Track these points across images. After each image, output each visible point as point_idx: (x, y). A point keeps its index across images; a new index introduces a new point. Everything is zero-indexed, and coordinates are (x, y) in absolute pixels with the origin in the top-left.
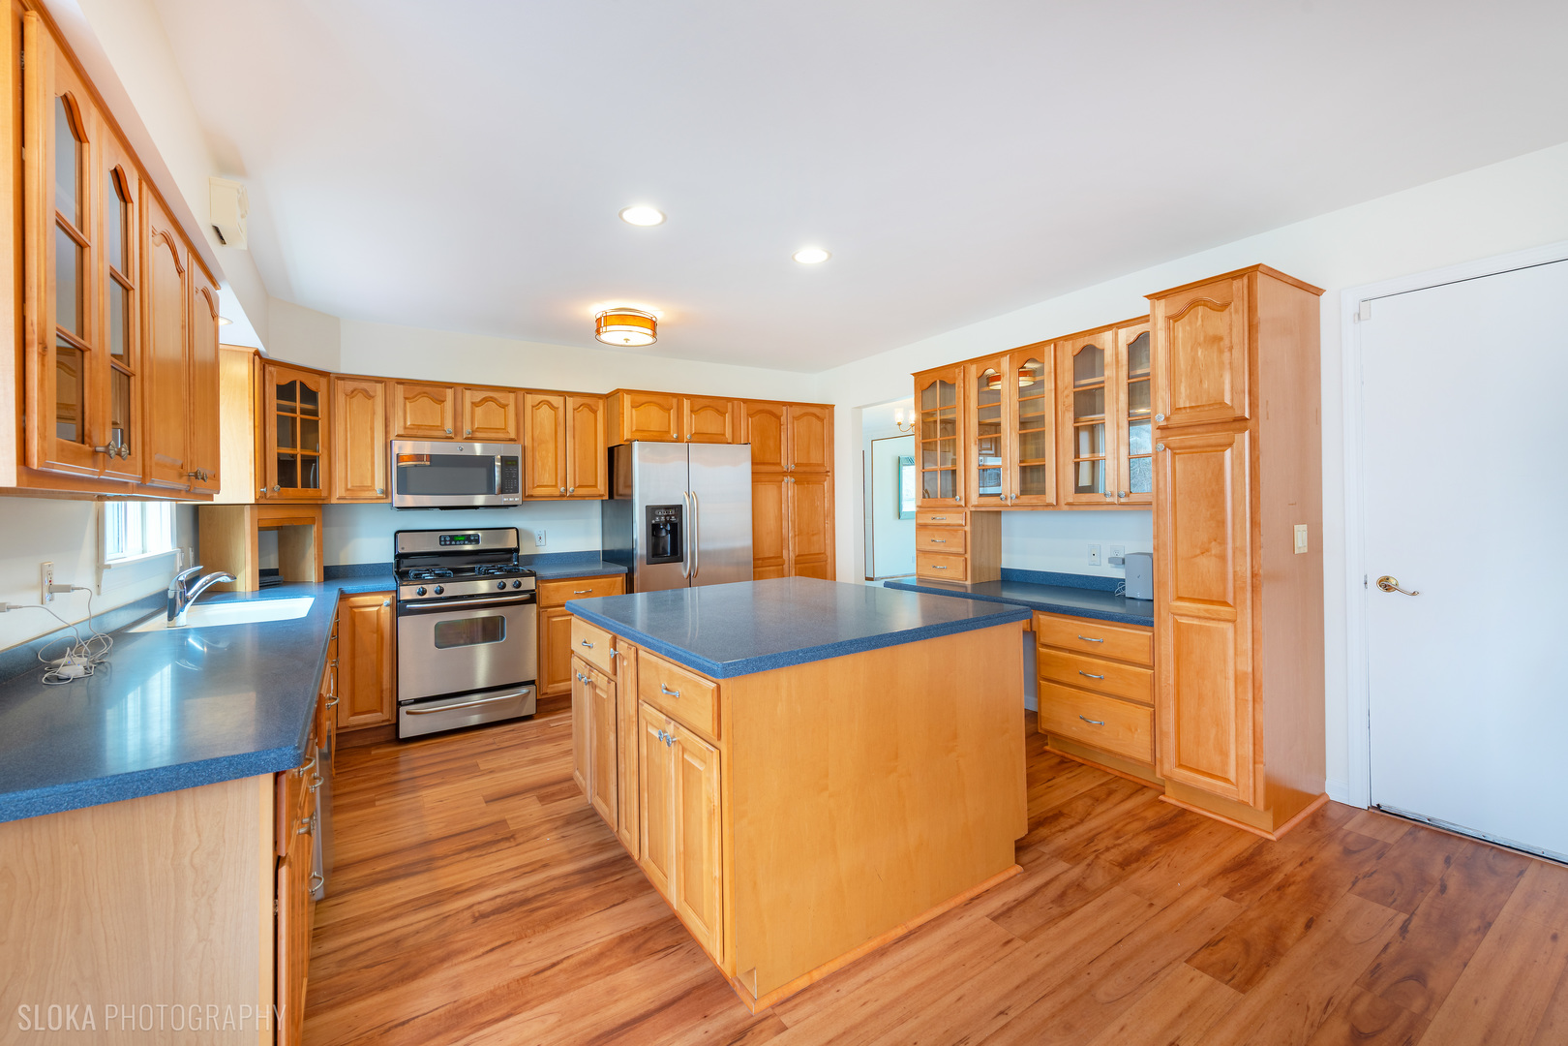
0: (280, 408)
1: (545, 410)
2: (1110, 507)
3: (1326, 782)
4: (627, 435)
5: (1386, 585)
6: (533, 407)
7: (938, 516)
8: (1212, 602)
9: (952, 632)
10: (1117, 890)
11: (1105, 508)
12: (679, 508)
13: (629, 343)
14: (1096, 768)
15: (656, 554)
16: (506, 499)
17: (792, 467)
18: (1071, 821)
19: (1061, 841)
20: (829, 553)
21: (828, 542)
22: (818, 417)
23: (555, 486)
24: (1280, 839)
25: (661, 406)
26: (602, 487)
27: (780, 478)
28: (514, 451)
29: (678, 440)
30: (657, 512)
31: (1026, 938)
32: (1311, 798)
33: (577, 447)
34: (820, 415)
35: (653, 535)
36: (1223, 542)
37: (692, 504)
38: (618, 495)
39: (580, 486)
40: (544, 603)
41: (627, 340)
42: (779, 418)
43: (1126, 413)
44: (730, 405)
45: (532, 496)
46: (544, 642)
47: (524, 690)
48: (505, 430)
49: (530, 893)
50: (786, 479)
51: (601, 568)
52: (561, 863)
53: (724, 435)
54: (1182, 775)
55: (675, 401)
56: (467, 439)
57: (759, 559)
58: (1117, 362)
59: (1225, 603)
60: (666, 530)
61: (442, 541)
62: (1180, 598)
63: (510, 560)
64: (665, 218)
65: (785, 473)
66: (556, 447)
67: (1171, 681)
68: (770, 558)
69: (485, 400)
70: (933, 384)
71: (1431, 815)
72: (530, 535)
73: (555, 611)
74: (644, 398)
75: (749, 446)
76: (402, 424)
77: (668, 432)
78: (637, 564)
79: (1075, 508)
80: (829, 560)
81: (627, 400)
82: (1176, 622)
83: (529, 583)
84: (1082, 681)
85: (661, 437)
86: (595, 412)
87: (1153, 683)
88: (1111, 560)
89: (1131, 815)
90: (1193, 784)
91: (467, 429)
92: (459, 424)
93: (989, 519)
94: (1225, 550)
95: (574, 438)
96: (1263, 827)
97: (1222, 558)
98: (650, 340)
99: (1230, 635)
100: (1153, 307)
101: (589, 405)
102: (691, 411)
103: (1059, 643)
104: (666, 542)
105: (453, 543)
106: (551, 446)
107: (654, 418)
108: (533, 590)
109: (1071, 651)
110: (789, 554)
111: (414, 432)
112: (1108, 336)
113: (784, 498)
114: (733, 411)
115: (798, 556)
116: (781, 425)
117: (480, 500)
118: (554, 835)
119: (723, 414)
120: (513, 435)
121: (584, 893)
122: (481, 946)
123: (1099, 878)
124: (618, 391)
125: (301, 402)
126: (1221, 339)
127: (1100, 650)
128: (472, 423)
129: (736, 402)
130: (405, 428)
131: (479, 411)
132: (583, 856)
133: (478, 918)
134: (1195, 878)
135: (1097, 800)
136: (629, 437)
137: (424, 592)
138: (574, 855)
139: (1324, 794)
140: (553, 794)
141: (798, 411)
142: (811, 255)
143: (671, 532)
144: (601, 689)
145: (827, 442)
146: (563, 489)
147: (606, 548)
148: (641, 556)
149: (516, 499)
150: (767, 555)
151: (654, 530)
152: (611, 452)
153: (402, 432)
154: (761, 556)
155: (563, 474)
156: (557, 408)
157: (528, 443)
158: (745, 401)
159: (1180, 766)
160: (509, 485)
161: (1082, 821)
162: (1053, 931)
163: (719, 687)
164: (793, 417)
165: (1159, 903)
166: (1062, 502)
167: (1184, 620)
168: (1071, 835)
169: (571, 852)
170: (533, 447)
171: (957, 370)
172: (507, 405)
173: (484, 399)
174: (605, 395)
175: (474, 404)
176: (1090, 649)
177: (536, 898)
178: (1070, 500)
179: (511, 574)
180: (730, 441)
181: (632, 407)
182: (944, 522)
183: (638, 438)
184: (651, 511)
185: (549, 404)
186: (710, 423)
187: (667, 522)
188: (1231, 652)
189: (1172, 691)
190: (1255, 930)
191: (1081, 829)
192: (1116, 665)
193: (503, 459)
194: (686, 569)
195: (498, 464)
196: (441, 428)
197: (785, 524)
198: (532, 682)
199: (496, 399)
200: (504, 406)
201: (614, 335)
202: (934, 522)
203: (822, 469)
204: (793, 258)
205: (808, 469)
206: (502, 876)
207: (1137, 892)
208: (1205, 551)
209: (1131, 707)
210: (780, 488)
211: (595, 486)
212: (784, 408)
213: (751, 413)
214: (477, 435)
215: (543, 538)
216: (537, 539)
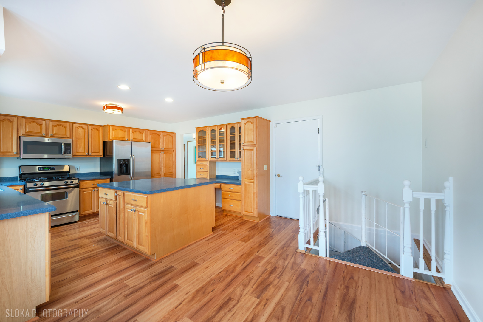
1: (80, 129)
2: (236, 161)
3: (271, 213)
4: (111, 138)
5: (278, 176)
6: (76, 128)
7: (202, 162)
8: (250, 179)
9: (199, 186)
10: (230, 233)
11: (235, 161)
12: (128, 160)
13: (114, 113)
14: (232, 216)
15: (121, 172)
16: (66, 156)
17: (163, 149)
18: (225, 225)
19: (222, 228)
20: (174, 172)
21: (174, 169)
22: (171, 136)
23: (84, 152)
24: (260, 223)
25: (122, 130)
26: (101, 153)
28: (70, 141)
29: (127, 140)
30: (121, 161)
31: (212, 242)
32: (267, 216)
33: (92, 141)
34: (172, 135)
35: (120, 167)
36: (252, 168)
37: (133, 158)
38: (107, 155)
39: (93, 153)
40: (81, 187)
42: (159, 135)
43: (239, 141)
44: (144, 131)
45: (76, 155)
46: (81, 199)
47: (74, 214)
48: (65, 134)
49: (92, 255)
50: (161, 152)
51: (100, 177)
52: (99, 249)
53: (142, 139)
54: (246, 213)
55: (127, 129)
56: (50, 137)
57: (153, 174)
58: (238, 130)
59: (252, 179)
60: (124, 166)
61: (39, 169)
62: (246, 179)
63: (66, 175)
64: (130, 88)
65: (161, 151)
66: (85, 141)
67: (244, 195)
68: (157, 174)
70: (201, 132)
71: (284, 216)
72: (74, 167)
73: (85, 190)
74: (117, 128)
75: (150, 143)
76: (24, 131)
77: (125, 138)
78: (114, 176)
79: (230, 161)
80: (174, 174)
81: (111, 128)
82: (245, 183)
83: (76, 182)
84: (230, 198)
85: (122, 140)
86: (99, 131)
87: (241, 196)
88: (237, 172)
89: (236, 222)
90: (247, 215)
91: (51, 134)
92: (47, 132)
93: (213, 164)
94: (252, 169)
95: (91, 138)
96: (258, 221)
97: (252, 171)
98: (121, 113)
99: (253, 185)
100: (242, 121)
101: (96, 128)
102: (132, 132)
103: (226, 190)
104: (124, 170)
105: (44, 170)
106: (83, 140)
107: (120, 134)
108: (78, 184)
109: (228, 191)
110: (163, 172)
111: (30, 134)
112: (236, 125)
113: (161, 157)
114: (145, 133)
115: (165, 173)
116: (160, 137)
118: (95, 244)
119: (142, 134)
120: (68, 136)
121: (108, 253)
122: (81, 265)
123: (228, 232)
124: (107, 125)
126: (252, 129)
127: (233, 191)
128: (53, 132)
129: (146, 130)
130: (26, 132)
131: (55, 128)
132: (105, 247)
133: (77, 262)
134: (244, 230)
135: (231, 221)
136: (112, 139)
137: (37, 185)
138: (102, 247)
139: (270, 215)
140: (92, 237)
141: (165, 134)
142: (169, 100)
143: (125, 166)
144: (111, 205)
145: (174, 142)
146: (87, 153)
147: (102, 171)
148: (116, 174)
149: (70, 156)
150: (155, 173)
151: (120, 166)
152: (105, 143)
153: (24, 134)
154: (154, 173)
155: (87, 149)
156: (85, 129)
157: (74, 139)
158: (149, 130)
159: (245, 211)
160: (67, 151)
161: (227, 224)
162: (217, 240)
163: (148, 197)
164: (164, 136)
165: (237, 234)
166: (228, 160)
167: (246, 183)
168: (224, 227)
169: (101, 247)
170: (76, 140)
171: (206, 128)
172: (66, 127)
173: (57, 125)
174: (102, 126)
175: (54, 126)
176: (231, 191)
177: (93, 256)
178: (229, 159)
179: (69, 179)
180: (144, 141)
181: (113, 130)
182: (203, 164)
183: (115, 139)
184: (119, 160)
185: (82, 127)
186: (138, 136)
187: (124, 164)
188: (253, 188)
189: (244, 197)
190: (251, 235)
191: (226, 226)
192: (235, 193)
193: (65, 144)
194: (130, 177)
195: (63, 145)
196: (41, 133)
197: (161, 164)
198: (77, 211)
199: (62, 125)
200: (65, 127)
201: (109, 111)
202: (201, 164)
203: (172, 150)
204: (164, 100)
205: (168, 150)
206: (81, 254)
207: (234, 233)
208: (249, 170)
209: (238, 201)
210: (160, 154)
211: (99, 153)
212: (161, 133)
213: (151, 133)
214: (55, 136)
215: (78, 168)
216: (76, 168)
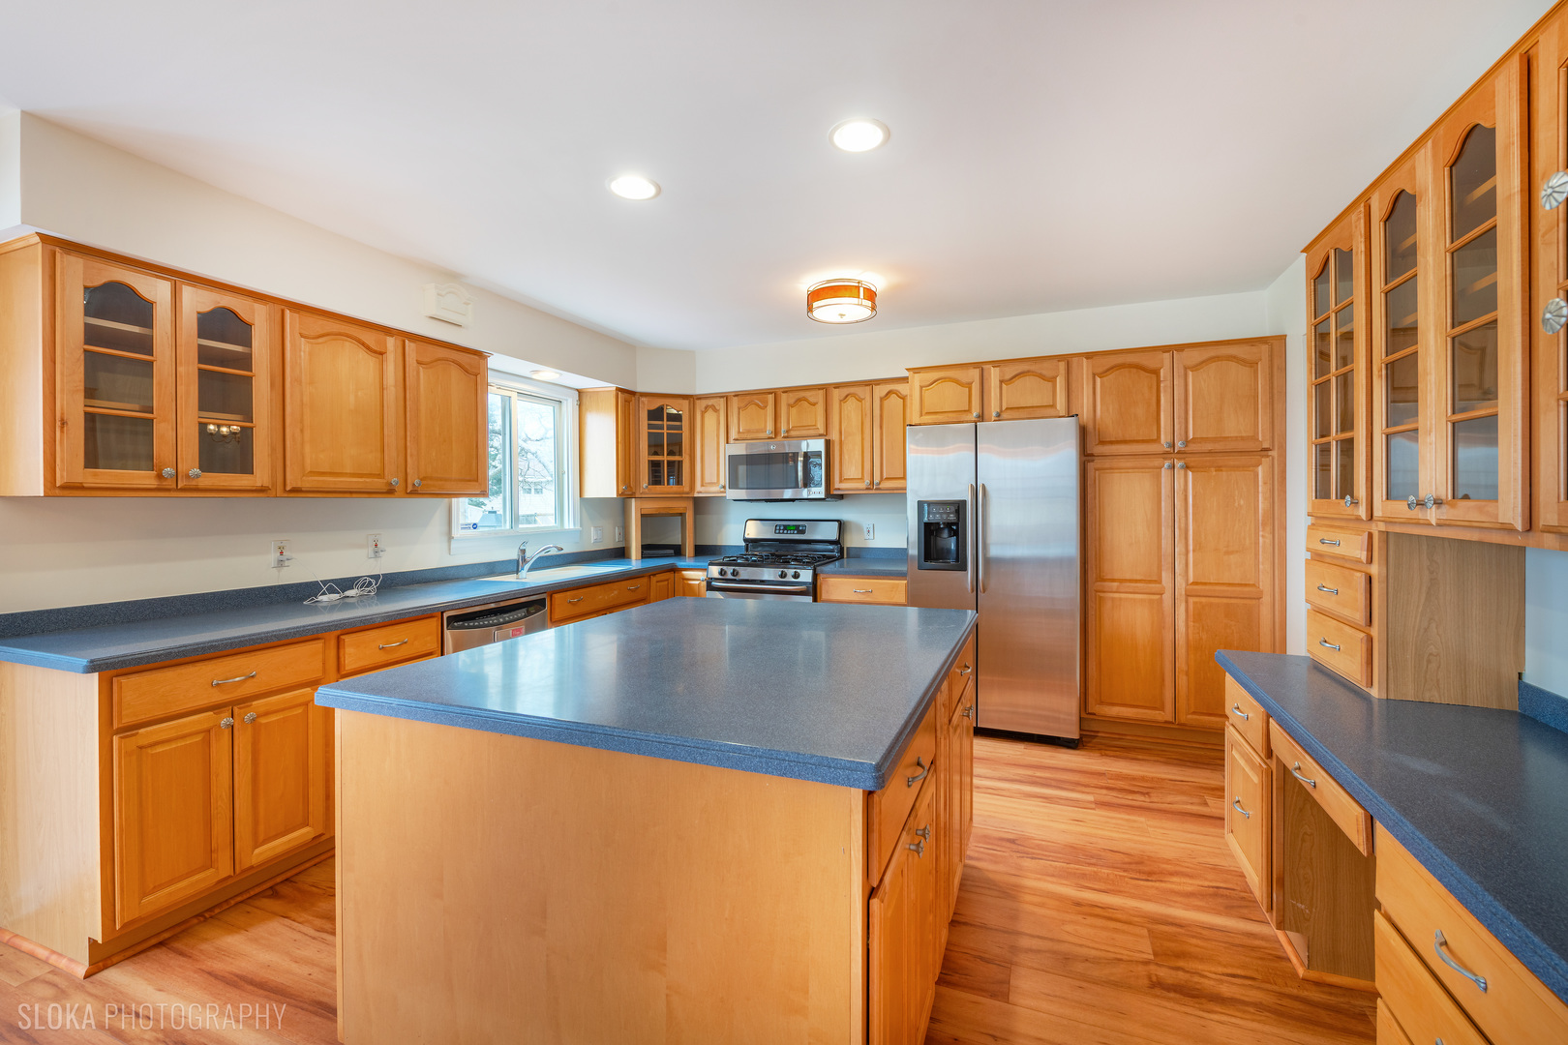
0: (650, 426)
1: (852, 402)
6: (841, 400)
7: (1331, 537)
12: (960, 505)
13: (845, 319)
17: (1181, 445)
23: (861, 479)
25: (958, 380)
27: (1157, 462)
29: (980, 419)
30: (933, 509)
33: (884, 437)
37: (976, 499)
39: (887, 479)
40: (823, 596)
41: (842, 315)
42: (1156, 372)
44: (1062, 364)
45: (838, 489)
48: (814, 426)
50: (1168, 463)
53: (1051, 405)
55: (977, 372)
56: (785, 438)
57: (1112, 580)
61: (777, 530)
65: (1167, 455)
66: (863, 439)
69: (799, 400)
72: (859, 528)
74: (936, 375)
76: (737, 429)
77: (969, 411)
81: (916, 380)
83: (806, 575)
85: (955, 420)
86: (904, 398)
91: (784, 429)
92: (778, 425)
95: (881, 428)
98: (867, 313)
101: (897, 391)
102: (1001, 381)
105: (785, 531)
106: (858, 439)
107: (950, 397)
108: (810, 583)
110: (1178, 580)
111: (746, 436)
113: (1164, 493)
114: (1067, 373)
115: (1195, 585)
116: (1160, 382)
117: (788, 494)
119: (1053, 380)
120: (823, 431)
125: (668, 420)
128: (789, 423)
129: (1072, 360)
130: (739, 432)
131: (794, 411)
136: (917, 423)
137: (725, 573)
141: (1194, 357)
146: (868, 482)
148: (912, 562)
149: (819, 492)
150: (1128, 576)
151: (929, 530)
153: (736, 437)
155: (870, 467)
156: (864, 398)
157: (834, 436)
158: (1089, 355)
160: (811, 478)
164: (1186, 368)
170: (841, 440)
172: (817, 402)
175: (790, 406)
180: (1062, 413)
181: (921, 387)
182: (1338, 551)
184: (927, 507)
185: (857, 395)
186: (1029, 393)
187: (945, 521)
193: (805, 457)
194: (967, 581)
195: (802, 458)
196: (765, 430)
197: (1164, 532)
199: (807, 398)
200: (815, 404)
201: (829, 311)
202: (1324, 549)
205: (1218, 447)
210: (1154, 476)
212: (1169, 355)
213: (1100, 370)
214: (793, 433)
215: (871, 532)
216: (865, 530)
